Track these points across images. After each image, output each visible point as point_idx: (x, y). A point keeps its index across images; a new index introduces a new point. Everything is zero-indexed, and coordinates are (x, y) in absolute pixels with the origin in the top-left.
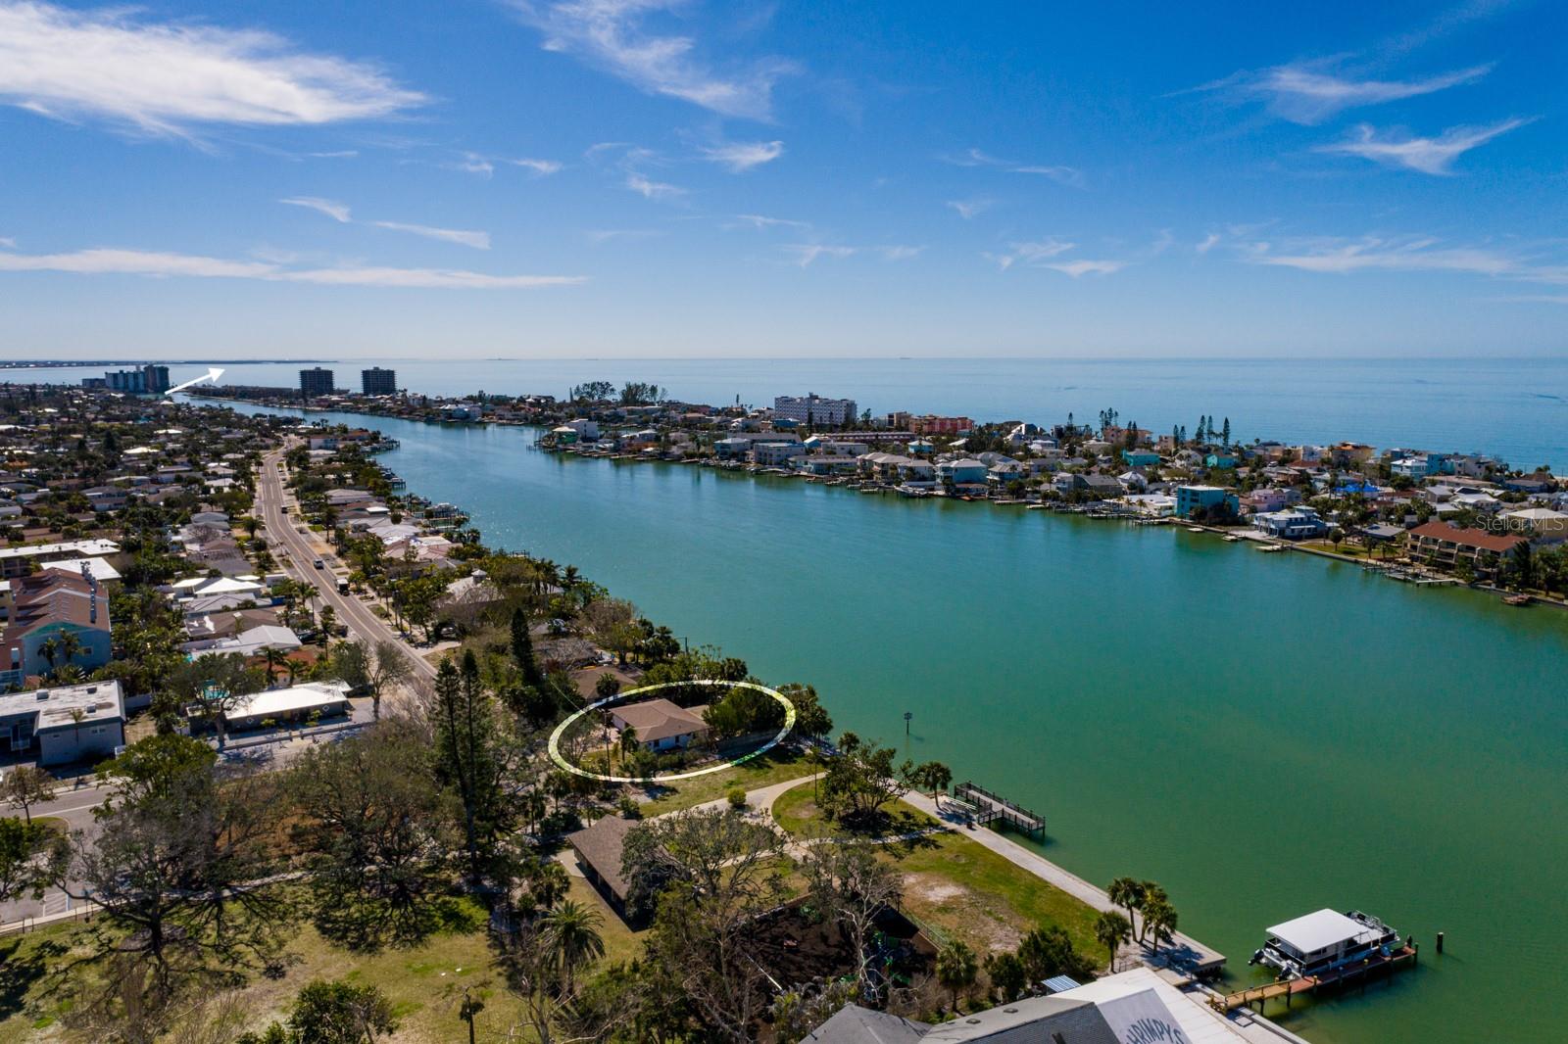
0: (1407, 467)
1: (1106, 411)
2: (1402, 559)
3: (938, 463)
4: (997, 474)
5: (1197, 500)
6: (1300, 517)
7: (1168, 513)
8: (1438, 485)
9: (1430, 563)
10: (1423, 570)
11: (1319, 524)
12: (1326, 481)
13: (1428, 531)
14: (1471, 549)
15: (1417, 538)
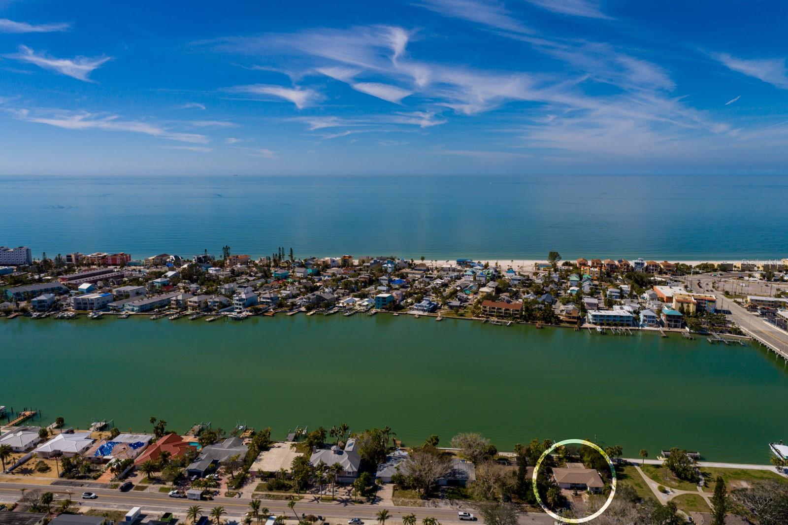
0: (390, 267)
1: (225, 247)
2: (480, 315)
3: (235, 297)
4: (268, 298)
5: (385, 301)
6: (428, 302)
7: (369, 307)
8: (409, 275)
9: (497, 316)
10: (496, 319)
11: (433, 304)
12: (386, 280)
13: (489, 304)
14: (508, 310)
15: (485, 307)
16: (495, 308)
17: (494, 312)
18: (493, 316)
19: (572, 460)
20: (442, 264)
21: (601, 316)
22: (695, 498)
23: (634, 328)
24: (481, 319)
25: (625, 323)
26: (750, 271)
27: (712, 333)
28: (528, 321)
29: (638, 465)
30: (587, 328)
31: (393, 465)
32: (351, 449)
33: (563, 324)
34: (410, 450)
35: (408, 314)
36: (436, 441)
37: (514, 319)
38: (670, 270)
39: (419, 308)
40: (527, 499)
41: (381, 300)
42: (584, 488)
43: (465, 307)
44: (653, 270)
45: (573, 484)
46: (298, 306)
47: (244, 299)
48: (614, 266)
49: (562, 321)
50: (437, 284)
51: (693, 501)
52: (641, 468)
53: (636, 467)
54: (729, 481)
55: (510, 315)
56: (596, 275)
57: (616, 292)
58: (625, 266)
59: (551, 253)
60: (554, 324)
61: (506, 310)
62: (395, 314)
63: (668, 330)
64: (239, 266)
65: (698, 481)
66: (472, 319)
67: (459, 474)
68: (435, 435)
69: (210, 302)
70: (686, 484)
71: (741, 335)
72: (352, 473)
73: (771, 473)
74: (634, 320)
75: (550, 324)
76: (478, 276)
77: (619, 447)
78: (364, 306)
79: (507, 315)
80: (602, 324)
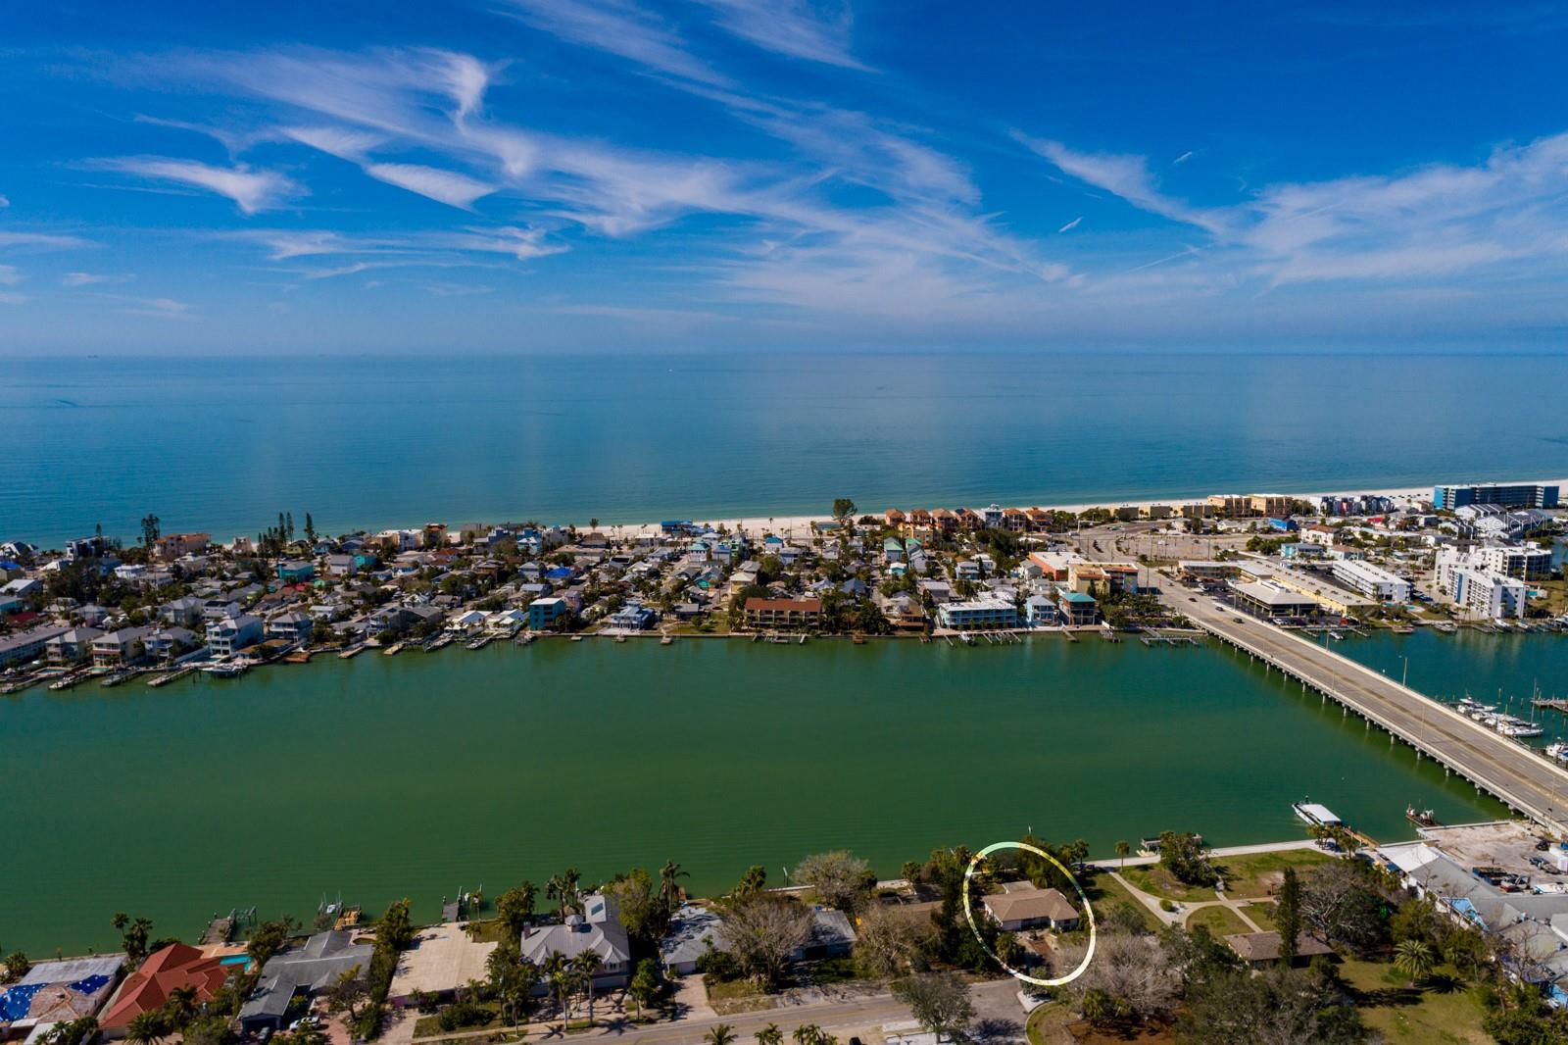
2: (745, 628)
3: (211, 627)
4: (290, 625)
5: (551, 613)
6: (637, 610)
7: (516, 628)
8: (576, 557)
9: (776, 628)
10: (776, 633)
11: (647, 612)
12: (536, 570)
13: (757, 605)
14: (797, 613)
15: (752, 612)
16: (771, 612)
17: (770, 619)
18: (768, 627)
19: (1009, 878)
20: (632, 531)
21: (964, 612)
22: (1219, 913)
23: (1020, 630)
24: (747, 634)
25: (1005, 622)
26: (1163, 518)
27: (1145, 628)
28: (837, 632)
29: (1115, 870)
30: (942, 637)
31: (692, 937)
32: (601, 916)
33: (899, 633)
34: (709, 903)
35: (601, 635)
36: (759, 879)
37: (809, 630)
38: (1044, 524)
39: (622, 622)
40: (961, 960)
41: (541, 611)
42: (1044, 923)
43: (709, 615)
44: (1016, 524)
45: (1025, 920)
46: (359, 637)
47: (234, 631)
48: (951, 521)
49: (895, 628)
50: (640, 572)
51: (1219, 919)
52: (1121, 874)
53: (1112, 873)
54: (1259, 875)
55: (802, 624)
56: (927, 539)
57: (972, 568)
58: (970, 519)
59: (837, 501)
60: (883, 635)
61: (793, 613)
62: (573, 638)
63: (1076, 629)
64: (189, 558)
65: (1212, 883)
66: (729, 637)
67: (824, 933)
68: (757, 867)
69: (149, 642)
70: (1197, 890)
71: (1189, 628)
72: (618, 967)
73: (1312, 852)
74: (1015, 616)
75: (876, 634)
76: (715, 553)
77: (1082, 843)
78: (505, 626)
79: (794, 624)
80: (966, 628)
